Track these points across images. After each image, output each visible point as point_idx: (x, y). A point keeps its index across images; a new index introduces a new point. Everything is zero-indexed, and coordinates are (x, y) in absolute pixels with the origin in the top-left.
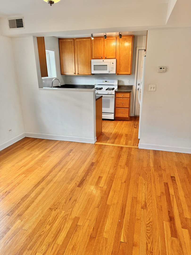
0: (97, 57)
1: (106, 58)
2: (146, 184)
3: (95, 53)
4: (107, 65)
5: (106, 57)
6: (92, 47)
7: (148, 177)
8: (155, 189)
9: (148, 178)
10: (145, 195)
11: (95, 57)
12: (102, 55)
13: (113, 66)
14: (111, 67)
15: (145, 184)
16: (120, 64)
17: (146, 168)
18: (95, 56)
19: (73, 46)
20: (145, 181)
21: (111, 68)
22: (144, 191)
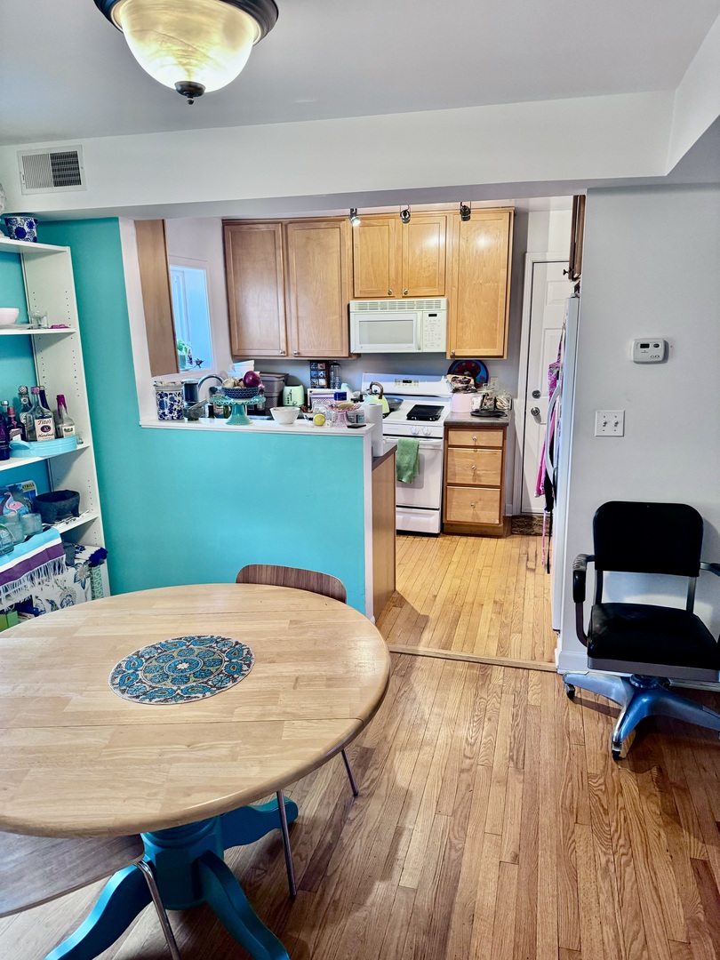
0: (371, 292)
1: (406, 296)
2: (612, 868)
3: (363, 277)
5: (406, 293)
6: (350, 252)
7: (616, 831)
8: (656, 900)
9: (616, 836)
10: (617, 935)
11: (365, 292)
12: (392, 283)
15: (606, 870)
16: (459, 319)
17: (602, 780)
18: (364, 288)
19: (280, 251)
20: (605, 854)
22: (610, 910)
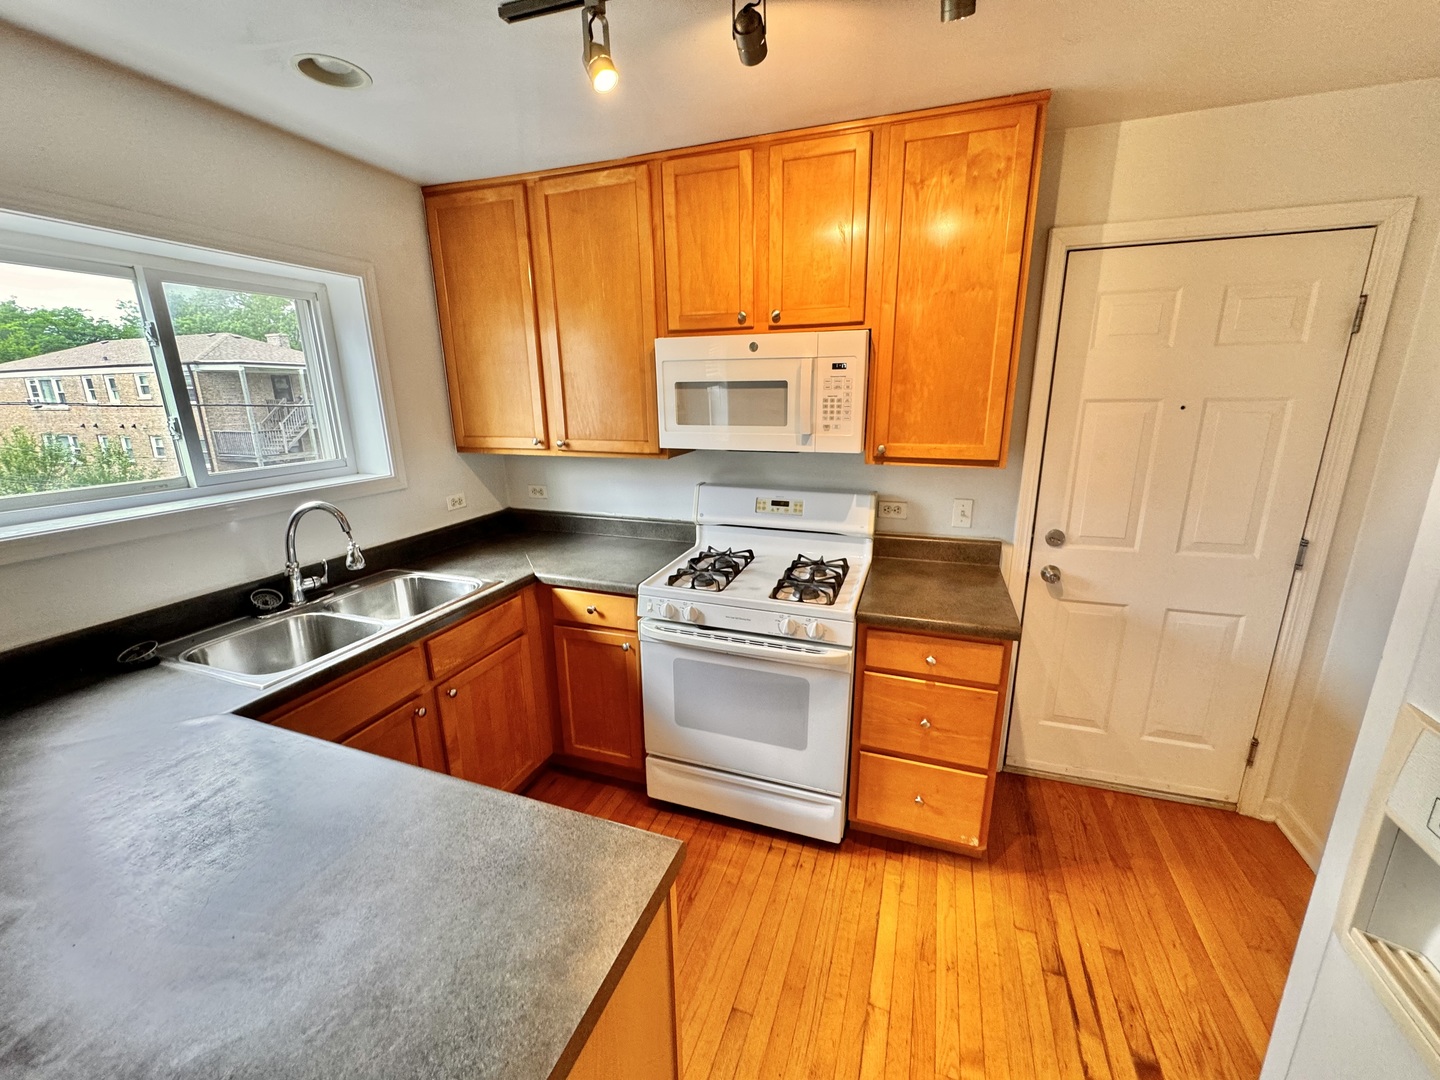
0: (704, 319)
1: (777, 326)
3: (686, 286)
4: (784, 384)
5: (777, 318)
6: (659, 234)
11: (689, 319)
12: (747, 296)
13: (840, 394)
14: (821, 395)
16: (900, 375)
18: (687, 311)
19: (523, 242)
21: (820, 409)
